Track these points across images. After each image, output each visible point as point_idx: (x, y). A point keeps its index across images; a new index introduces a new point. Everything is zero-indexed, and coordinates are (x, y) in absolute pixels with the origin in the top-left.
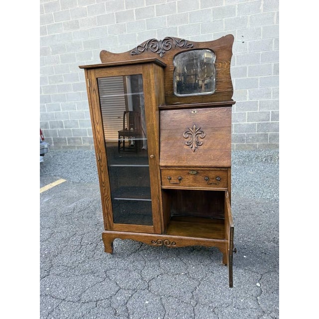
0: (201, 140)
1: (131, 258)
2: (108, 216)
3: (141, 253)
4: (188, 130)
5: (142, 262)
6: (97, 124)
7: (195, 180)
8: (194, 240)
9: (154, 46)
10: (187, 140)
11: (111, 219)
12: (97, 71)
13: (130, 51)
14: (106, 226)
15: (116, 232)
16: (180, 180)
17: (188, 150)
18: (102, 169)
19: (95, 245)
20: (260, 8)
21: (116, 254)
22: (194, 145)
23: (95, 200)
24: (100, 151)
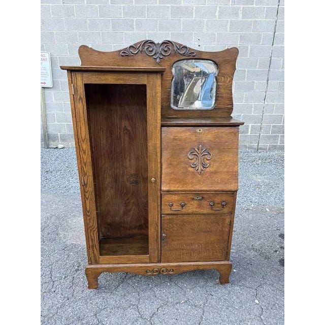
0: (208, 162)
1: (121, 291)
2: (93, 249)
3: (130, 281)
4: (194, 151)
5: (136, 294)
6: (83, 141)
7: (200, 206)
8: (194, 265)
9: (151, 49)
10: (193, 161)
11: (97, 252)
12: (85, 75)
13: (120, 51)
14: (90, 260)
15: (103, 266)
16: (182, 206)
17: (193, 173)
18: (87, 195)
19: (71, 278)
20: (216, 14)
21: (100, 288)
22: (200, 167)
23: (53, 215)
24: (85, 174)
